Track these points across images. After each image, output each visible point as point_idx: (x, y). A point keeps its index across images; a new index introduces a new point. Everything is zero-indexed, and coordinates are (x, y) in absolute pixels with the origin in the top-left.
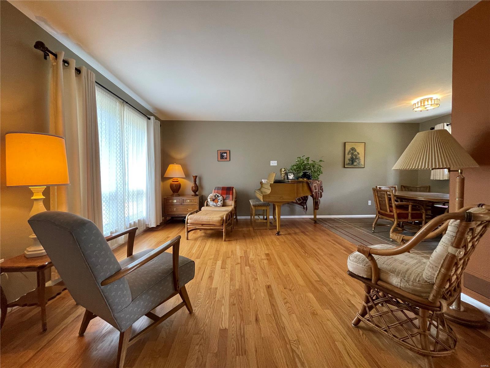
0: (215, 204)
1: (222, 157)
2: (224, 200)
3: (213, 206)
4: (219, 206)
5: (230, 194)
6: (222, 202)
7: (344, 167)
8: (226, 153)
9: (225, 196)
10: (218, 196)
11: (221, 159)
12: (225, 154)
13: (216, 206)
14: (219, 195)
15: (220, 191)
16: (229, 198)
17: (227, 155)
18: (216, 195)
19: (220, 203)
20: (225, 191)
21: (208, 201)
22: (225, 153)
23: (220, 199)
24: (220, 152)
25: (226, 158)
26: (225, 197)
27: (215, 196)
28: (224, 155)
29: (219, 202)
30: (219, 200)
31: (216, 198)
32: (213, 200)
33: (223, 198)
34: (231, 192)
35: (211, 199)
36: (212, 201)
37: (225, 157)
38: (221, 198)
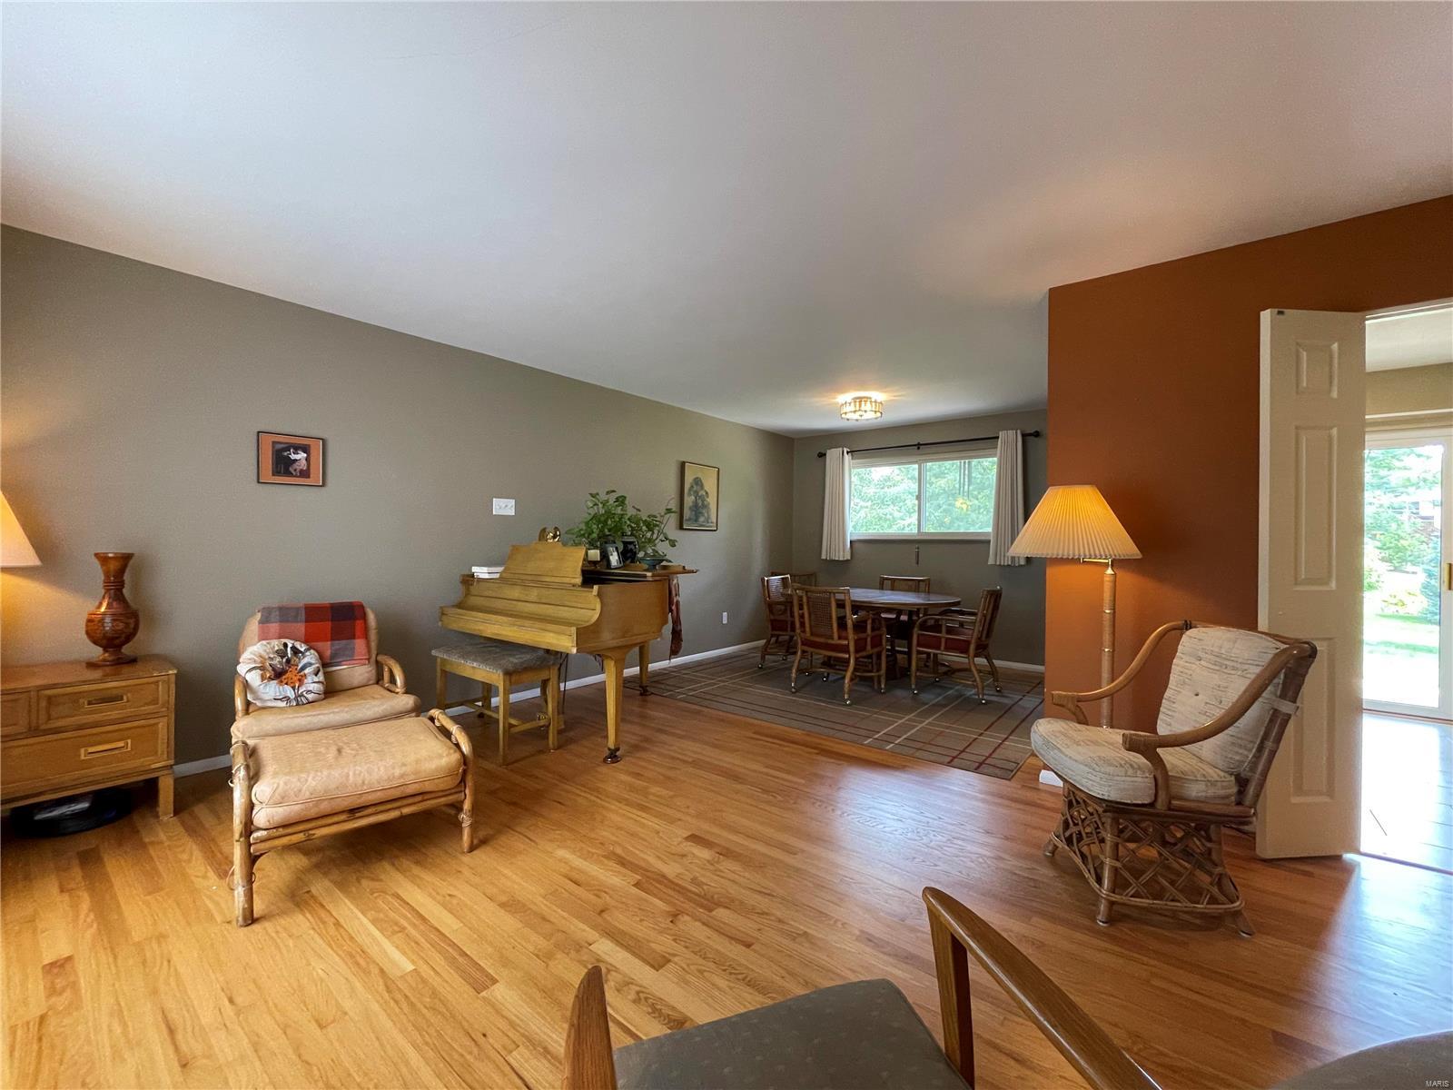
0: (291, 694)
1: (282, 465)
2: (325, 664)
3: (283, 704)
4: (310, 697)
5: (353, 637)
6: (321, 677)
7: (681, 528)
8: (306, 449)
9: (327, 648)
10: (296, 651)
11: (276, 472)
12: (302, 456)
13: (300, 702)
14: (298, 645)
15: (300, 628)
16: (353, 656)
17: (307, 459)
18: (285, 645)
19: (312, 685)
20: (329, 624)
21: (246, 686)
22: (297, 448)
23: (310, 664)
24: (274, 442)
25: (305, 474)
26: (328, 653)
27: (282, 654)
28: (293, 457)
29: (309, 679)
30: (307, 671)
31: (288, 661)
32: (278, 675)
33: (321, 657)
34: (359, 623)
35: (262, 668)
36: (270, 679)
37: (303, 465)
38: (310, 657)
